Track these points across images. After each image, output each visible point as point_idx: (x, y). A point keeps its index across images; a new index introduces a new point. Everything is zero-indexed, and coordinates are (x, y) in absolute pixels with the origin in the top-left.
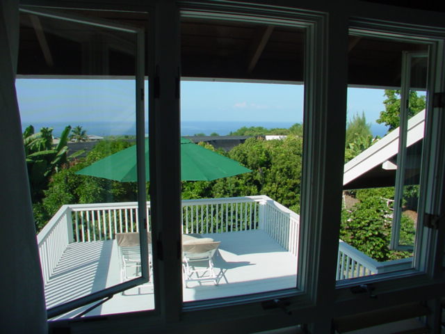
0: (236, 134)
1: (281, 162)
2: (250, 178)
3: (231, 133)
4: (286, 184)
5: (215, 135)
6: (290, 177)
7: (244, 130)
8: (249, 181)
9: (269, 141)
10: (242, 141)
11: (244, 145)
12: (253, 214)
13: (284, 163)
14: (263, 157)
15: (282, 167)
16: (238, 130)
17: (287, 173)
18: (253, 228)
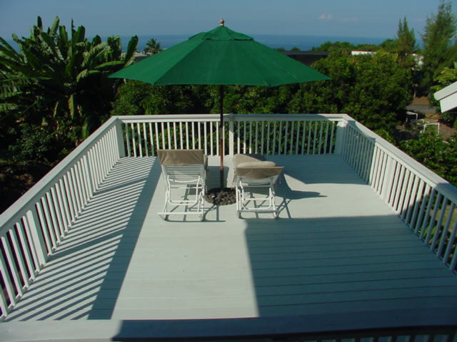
0: (319, 49)
1: (367, 79)
2: (330, 96)
3: (313, 49)
4: (371, 104)
5: (296, 50)
6: (377, 97)
7: (328, 45)
8: (329, 99)
9: (355, 56)
10: (325, 57)
11: (326, 60)
12: (329, 136)
13: (370, 81)
14: (346, 73)
15: (367, 84)
16: (322, 46)
17: (373, 92)
18: (328, 151)
